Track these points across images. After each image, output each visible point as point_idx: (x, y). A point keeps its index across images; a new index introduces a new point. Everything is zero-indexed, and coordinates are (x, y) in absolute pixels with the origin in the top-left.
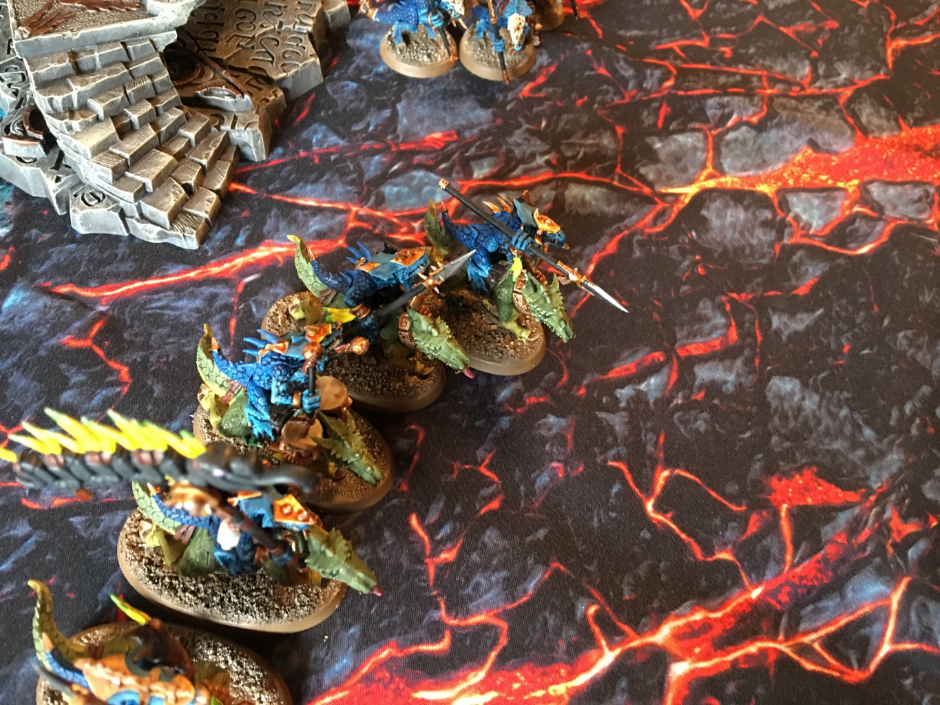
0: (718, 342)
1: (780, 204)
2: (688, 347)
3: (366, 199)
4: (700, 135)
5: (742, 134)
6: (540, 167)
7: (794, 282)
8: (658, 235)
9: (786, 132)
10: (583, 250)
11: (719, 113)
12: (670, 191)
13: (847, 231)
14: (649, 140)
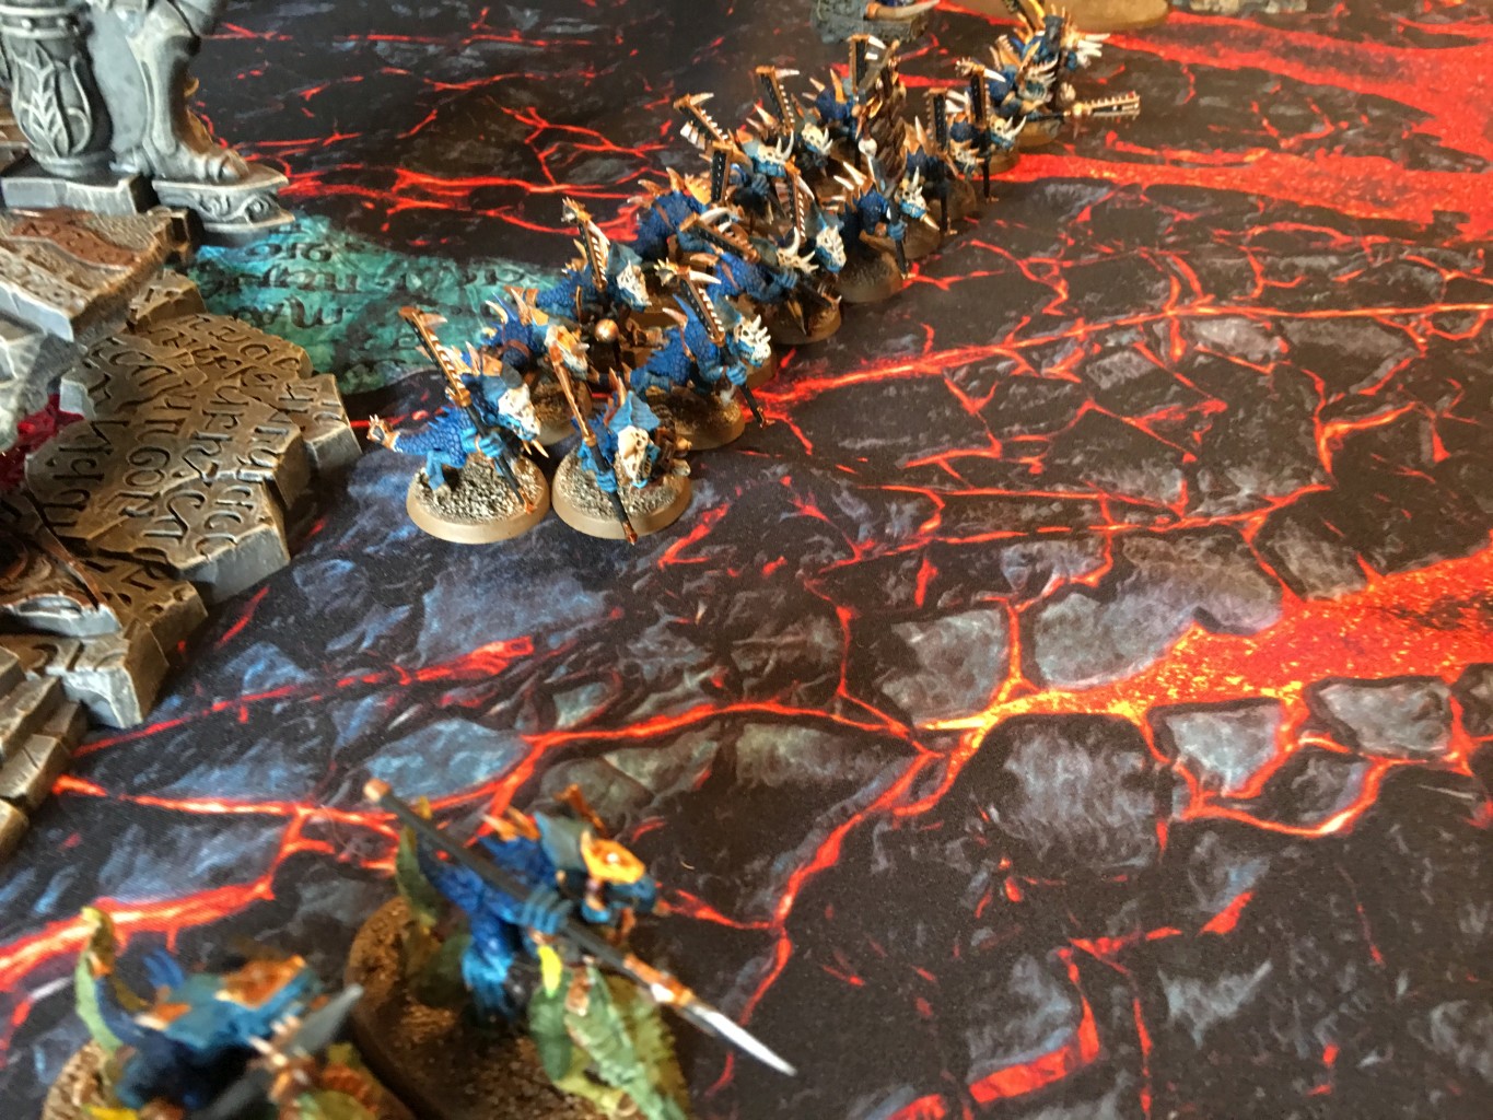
0: (1059, 1059)
1: (1157, 736)
2: (995, 1078)
3: (333, 787)
4: (995, 615)
5: (1072, 607)
6: (689, 696)
7: (1203, 905)
8: (924, 818)
9: (1154, 598)
10: (770, 864)
11: (1026, 571)
12: (943, 725)
13: (1294, 786)
14: (899, 629)
